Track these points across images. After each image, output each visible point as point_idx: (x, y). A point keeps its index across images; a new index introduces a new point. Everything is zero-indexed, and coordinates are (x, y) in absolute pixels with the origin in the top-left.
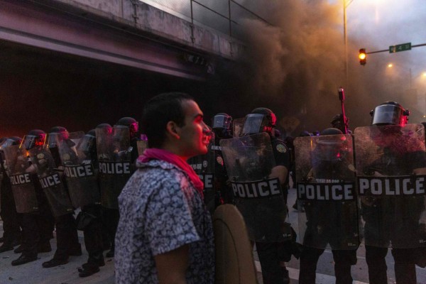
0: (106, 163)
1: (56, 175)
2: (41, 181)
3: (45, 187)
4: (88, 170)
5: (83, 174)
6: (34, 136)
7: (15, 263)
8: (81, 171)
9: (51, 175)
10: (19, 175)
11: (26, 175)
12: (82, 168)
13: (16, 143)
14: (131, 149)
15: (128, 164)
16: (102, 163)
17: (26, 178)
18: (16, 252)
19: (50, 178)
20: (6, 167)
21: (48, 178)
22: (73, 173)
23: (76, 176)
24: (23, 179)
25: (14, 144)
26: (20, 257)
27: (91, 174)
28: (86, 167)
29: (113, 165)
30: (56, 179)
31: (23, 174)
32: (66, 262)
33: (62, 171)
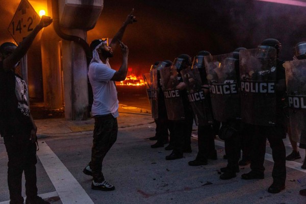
0: (250, 82)
1: (202, 92)
2: (190, 96)
3: (192, 101)
4: (233, 89)
5: (228, 92)
6: (182, 59)
7: (168, 158)
8: (227, 89)
9: (198, 92)
10: (171, 91)
11: (176, 91)
12: (228, 86)
13: (168, 65)
14: (273, 69)
15: (273, 84)
16: (245, 82)
17: (177, 93)
18: (167, 149)
19: (197, 94)
20: (161, 84)
21: (195, 94)
22: (219, 91)
23: (222, 93)
24: (174, 94)
25: (167, 66)
26: (171, 154)
27: (235, 92)
28: (232, 86)
29: (257, 84)
30: (201, 95)
31: (174, 90)
32: (206, 163)
33: (208, 88)
